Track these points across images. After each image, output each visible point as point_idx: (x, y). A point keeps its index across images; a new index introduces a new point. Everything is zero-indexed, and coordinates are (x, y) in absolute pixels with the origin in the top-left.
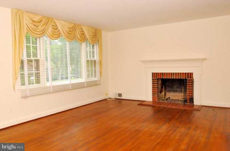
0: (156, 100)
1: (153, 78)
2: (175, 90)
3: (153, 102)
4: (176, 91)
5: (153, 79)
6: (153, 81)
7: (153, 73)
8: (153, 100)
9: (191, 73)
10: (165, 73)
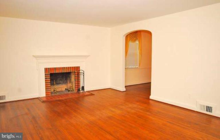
0: (49, 94)
1: (46, 73)
2: (58, 82)
3: (46, 97)
4: (60, 83)
5: (45, 75)
6: (45, 77)
7: (45, 68)
8: (46, 95)
9: (78, 67)
10: (57, 68)
